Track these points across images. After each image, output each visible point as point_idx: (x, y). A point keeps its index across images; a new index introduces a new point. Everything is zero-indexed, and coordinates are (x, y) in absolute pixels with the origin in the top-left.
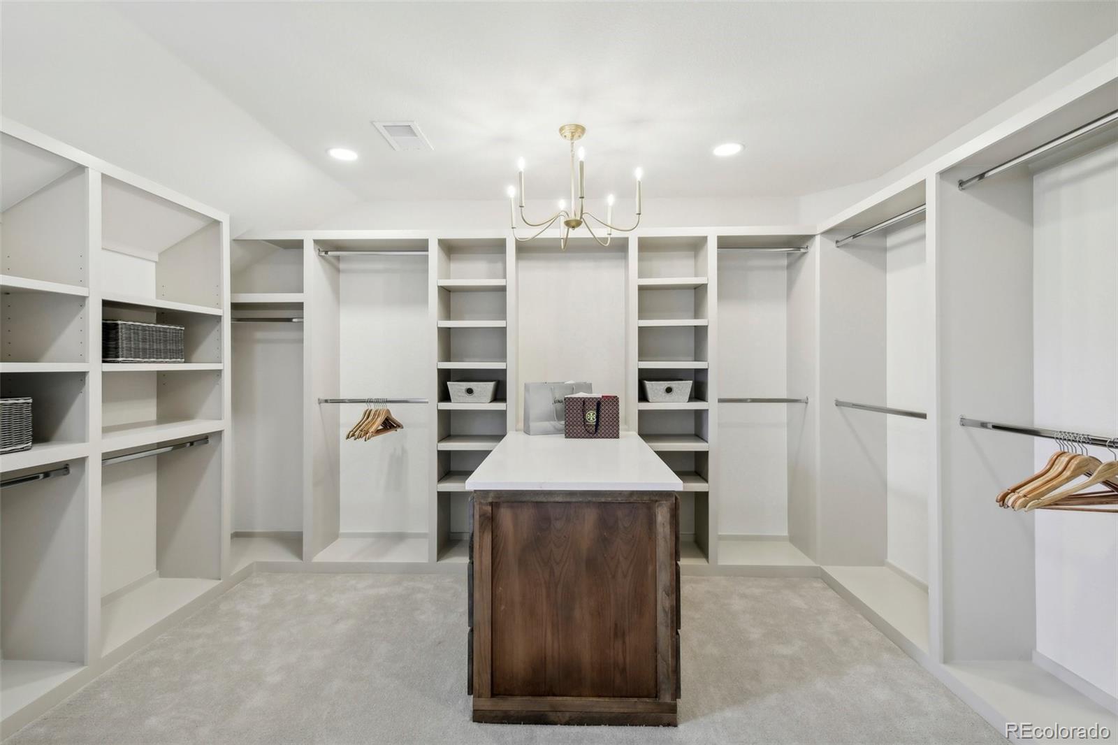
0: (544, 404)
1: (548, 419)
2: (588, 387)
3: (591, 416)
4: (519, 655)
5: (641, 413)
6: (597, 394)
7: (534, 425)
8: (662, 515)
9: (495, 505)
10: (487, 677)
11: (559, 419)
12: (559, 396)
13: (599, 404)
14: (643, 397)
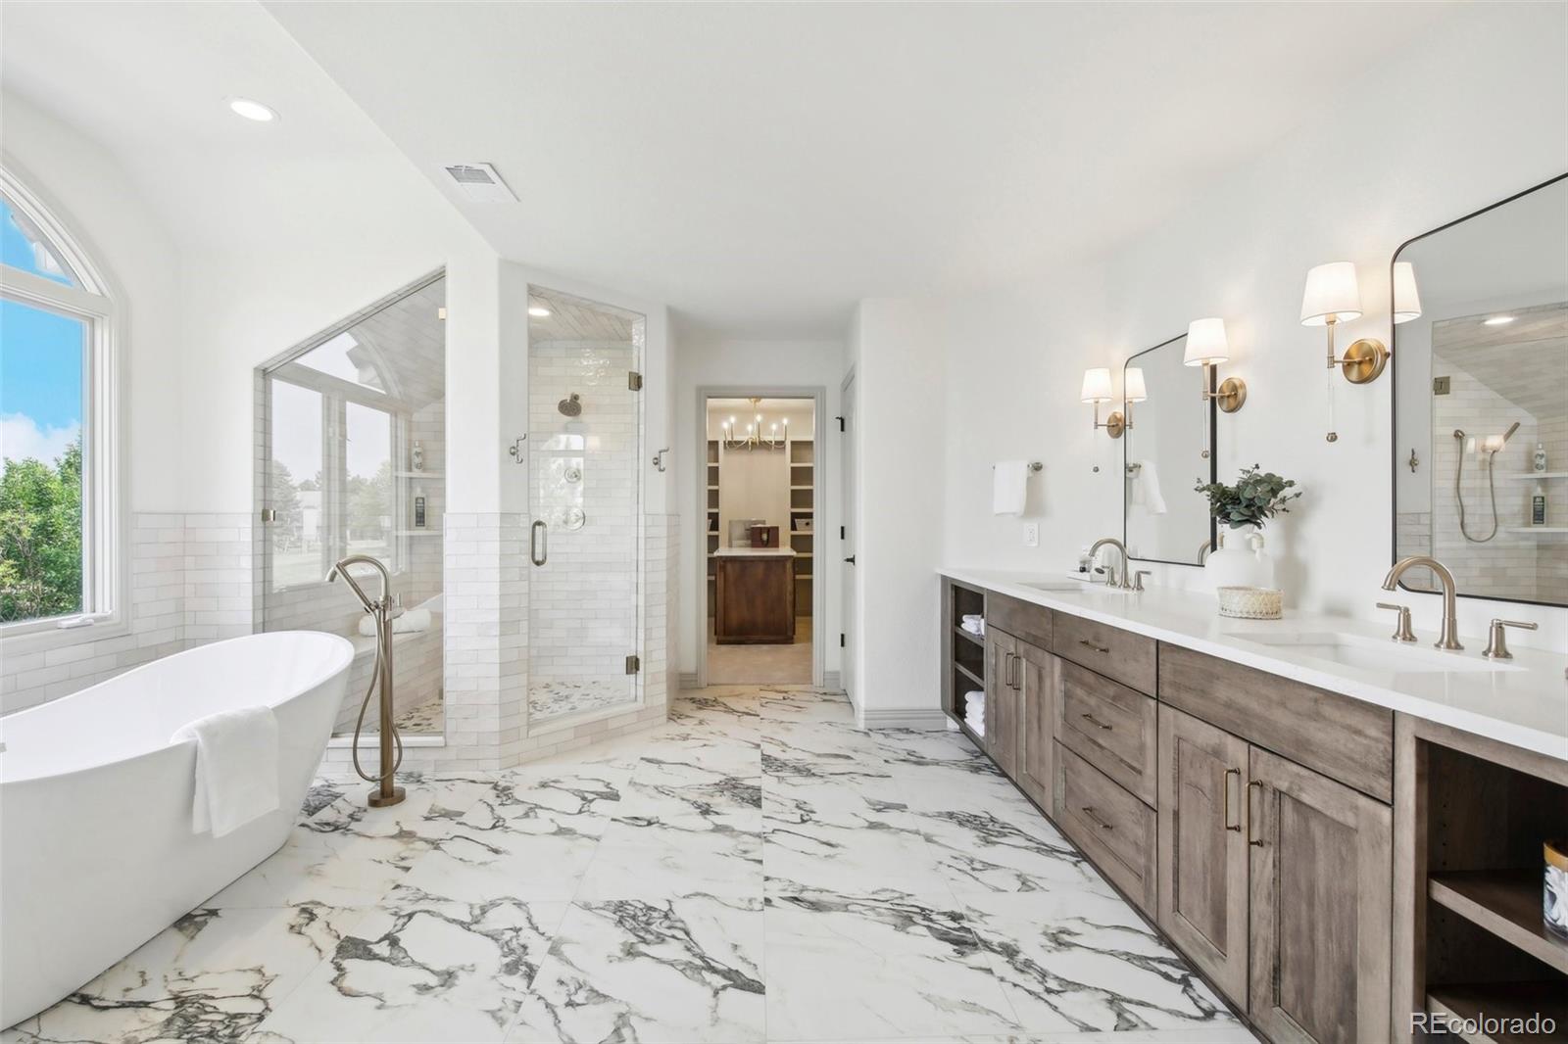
0: (739, 531)
1: (743, 539)
2: (764, 522)
3: (765, 537)
4: (734, 618)
5: (792, 536)
6: (768, 525)
7: (735, 543)
8: (789, 565)
9: (724, 562)
10: (722, 628)
11: (748, 539)
12: (748, 527)
13: (769, 530)
14: (794, 527)
